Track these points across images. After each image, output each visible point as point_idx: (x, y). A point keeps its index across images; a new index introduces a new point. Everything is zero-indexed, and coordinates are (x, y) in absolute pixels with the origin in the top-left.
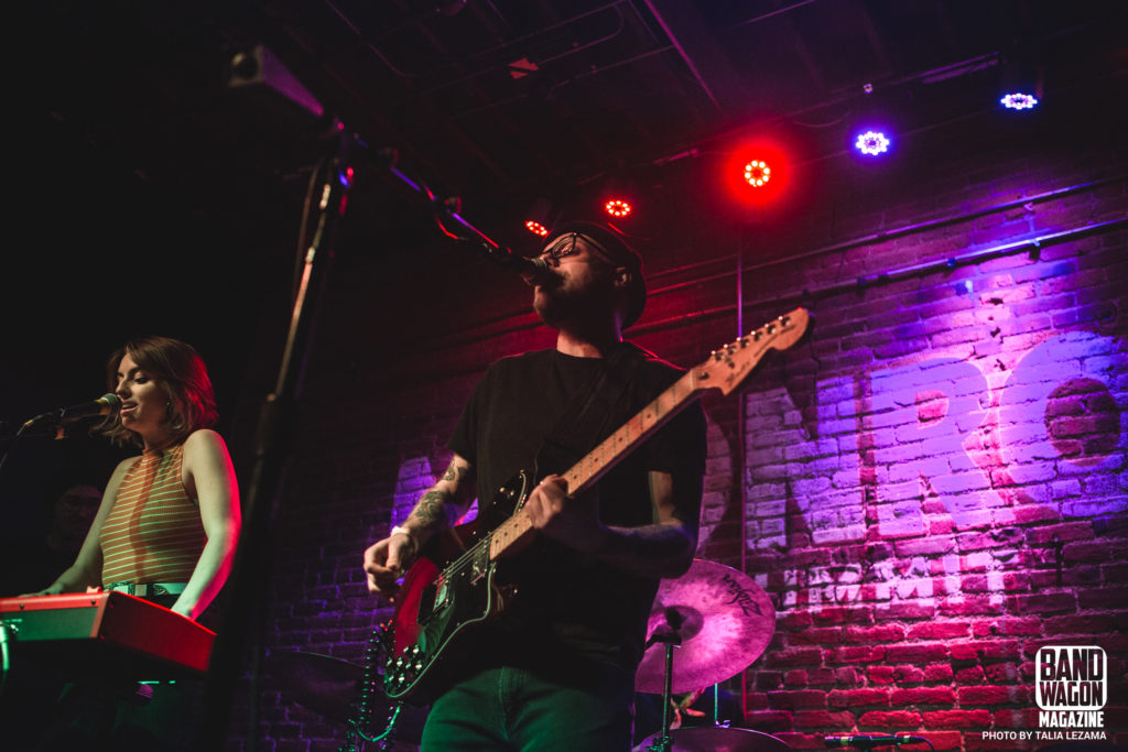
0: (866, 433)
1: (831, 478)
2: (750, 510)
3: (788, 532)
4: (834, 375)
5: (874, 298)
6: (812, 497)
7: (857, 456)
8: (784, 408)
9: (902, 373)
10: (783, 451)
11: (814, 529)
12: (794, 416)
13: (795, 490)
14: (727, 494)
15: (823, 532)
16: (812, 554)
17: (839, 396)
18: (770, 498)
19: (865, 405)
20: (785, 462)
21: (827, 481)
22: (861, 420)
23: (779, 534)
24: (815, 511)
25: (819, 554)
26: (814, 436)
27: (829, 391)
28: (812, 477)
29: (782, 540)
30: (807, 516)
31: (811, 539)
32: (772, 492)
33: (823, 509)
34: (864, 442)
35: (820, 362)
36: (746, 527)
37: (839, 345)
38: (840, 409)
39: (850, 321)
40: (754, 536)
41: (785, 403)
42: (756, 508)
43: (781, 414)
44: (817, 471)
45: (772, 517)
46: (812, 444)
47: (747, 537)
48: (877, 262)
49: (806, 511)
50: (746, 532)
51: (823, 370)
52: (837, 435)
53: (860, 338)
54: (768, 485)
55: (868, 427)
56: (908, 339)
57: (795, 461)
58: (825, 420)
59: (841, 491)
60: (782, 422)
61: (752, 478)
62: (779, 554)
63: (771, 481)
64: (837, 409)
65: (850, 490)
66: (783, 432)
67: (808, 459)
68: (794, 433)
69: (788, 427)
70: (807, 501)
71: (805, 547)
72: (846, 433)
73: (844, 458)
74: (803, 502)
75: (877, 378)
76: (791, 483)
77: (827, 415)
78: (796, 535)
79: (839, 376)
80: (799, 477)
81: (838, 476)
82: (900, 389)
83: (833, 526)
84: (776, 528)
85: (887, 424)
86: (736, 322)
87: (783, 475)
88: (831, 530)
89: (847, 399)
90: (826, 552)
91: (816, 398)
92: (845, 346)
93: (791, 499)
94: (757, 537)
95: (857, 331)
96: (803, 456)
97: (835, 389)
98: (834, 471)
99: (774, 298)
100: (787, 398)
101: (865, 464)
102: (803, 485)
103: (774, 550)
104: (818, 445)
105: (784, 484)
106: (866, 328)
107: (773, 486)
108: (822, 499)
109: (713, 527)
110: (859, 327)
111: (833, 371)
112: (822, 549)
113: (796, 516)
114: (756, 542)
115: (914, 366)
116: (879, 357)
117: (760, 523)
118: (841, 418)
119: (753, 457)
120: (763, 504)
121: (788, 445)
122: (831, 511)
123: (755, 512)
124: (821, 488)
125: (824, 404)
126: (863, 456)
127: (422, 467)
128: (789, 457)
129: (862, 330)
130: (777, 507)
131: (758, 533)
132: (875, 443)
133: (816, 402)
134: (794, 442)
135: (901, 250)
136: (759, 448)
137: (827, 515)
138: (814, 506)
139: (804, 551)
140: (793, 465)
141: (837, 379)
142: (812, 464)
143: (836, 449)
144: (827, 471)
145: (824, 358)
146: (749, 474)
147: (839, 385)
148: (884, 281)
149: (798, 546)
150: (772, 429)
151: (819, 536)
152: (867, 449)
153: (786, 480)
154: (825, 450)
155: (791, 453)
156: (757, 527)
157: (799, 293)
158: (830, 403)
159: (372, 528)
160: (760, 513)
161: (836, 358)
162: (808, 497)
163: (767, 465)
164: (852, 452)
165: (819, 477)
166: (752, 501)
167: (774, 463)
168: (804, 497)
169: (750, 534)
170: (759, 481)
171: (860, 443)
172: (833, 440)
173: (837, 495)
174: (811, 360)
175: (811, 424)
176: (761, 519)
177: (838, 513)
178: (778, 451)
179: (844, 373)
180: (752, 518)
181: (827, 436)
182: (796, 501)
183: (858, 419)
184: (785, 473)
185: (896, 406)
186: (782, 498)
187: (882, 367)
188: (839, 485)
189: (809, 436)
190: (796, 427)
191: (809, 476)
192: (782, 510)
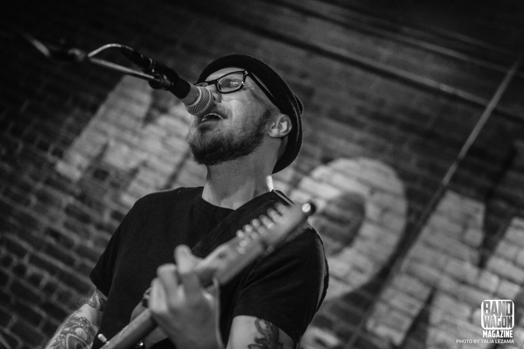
1: (473, 311)
2: (389, 295)
3: (409, 333)
6: (447, 318)
8: (471, 223)
10: (447, 261)
12: (476, 236)
18: (411, 295)
20: (442, 271)
21: (467, 311)
23: (399, 331)
24: (442, 331)
26: (481, 264)
27: (519, 232)
28: (457, 300)
29: (398, 338)
32: (415, 291)
33: (449, 334)
38: (519, 255)
41: (475, 220)
42: (395, 296)
43: (465, 227)
44: (465, 298)
45: (402, 313)
46: (476, 271)
47: (370, 316)
49: (433, 326)
50: (372, 312)
54: (415, 281)
57: (451, 276)
58: (500, 256)
60: (462, 235)
61: (407, 268)
63: (420, 280)
64: (516, 253)
66: (457, 245)
67: (463, 282)
68: (466, 252)
69: (464, 242)
70: (440, 318)
72: (511, 280)
74: (436, 316)
76: (436, 294)
77: (504, 253)
78: (414, 341)
80: (447, 293)
84: (400, 323)
86: (479, 118)
87: (433, 282)
91: (505, 231)
93: (427, 307)
94: (378, 321)
96: (461, 276)
100: (480, 218)
102: (443, 302)
103: (386, 342)
104: (479, 275)
105: (429, 291)
107: (419, 286)
108: (454, 325)
109: (347, 289)
113: (423, 325)
114: (376, 325)
117: (389, 311)
118: (515, 263)
119: (417, 249)
120: (402, 296)
121: (455, 258)
123: (392, 299)
124: (458, 314)
125: (508, 241)
128: (449, 269)
130: (411, 306)
131: (383, 319)
133: (502, 237)
134: (461, 259)
136: (428, 245)
138: (443, 326)
142: (463, 289)
143: (492, 288)
144: (473, 302)
146: (405, 263)
150: (449, 235)
153: (434, 291)
154: (483, 283)
155: (453, 266)
156: (385, 313)
158: (513, 244)
159: (77, 111)
160: (395, 302)
162: (443, 315)
163: (425, 263)
165: (464, 303)
166: (395, 288)
167: (431, 266)
168: (440, 313)
169: (375, 315)
170: (411, 274)
171: (517, 296)
172: (495, 279)
173: (468, 329)
175: (486, 252)
176: (392, 308)
178: (442, 259)
180: (385, 303)
181: (494, 272)
182: (430, 312)
184: (437, 281)
186: (420, 301)
189: (477, 260)
190: (471, 247)
191: (455, 297)
192: (415, 312)
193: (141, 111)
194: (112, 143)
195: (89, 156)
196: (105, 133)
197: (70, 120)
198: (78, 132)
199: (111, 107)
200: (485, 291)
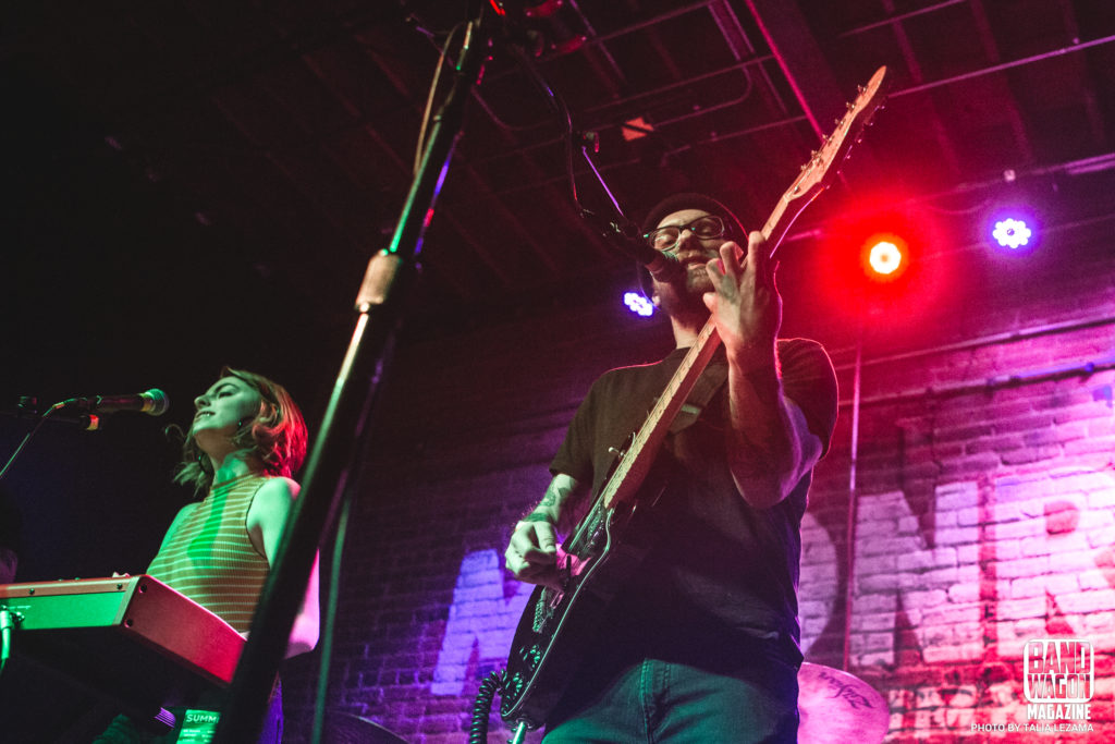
0: (988, 545)
1: (947, 591)
2: (855, 623)
3: (897, 647)
4: (956, 480)
5: (1003, 400)
6: (926, 611)
7: (976, 569)
8: (898, 513)
9: (1031, 481)
10: (896, 560)
11: (926, 646)
12: (910, 522)
13: (907, 603)
14: (831, 605)
15: (935, 649)
16: (920, 674)
17: (961, 503)
18: (878, 611)
19: (987, 514)
20: (897, 572)
21: (941, 595)
22: (984, 530)
23: (886, 650)
24: (928, 626)
25: (930, 675)
26: (930, 545)
27: (948, 497)
28: (926, 590)
29: (889, 657)
30: (919, 632)
31: (921, 658)
32: (881, 605)
33: (937, 625)
34: (985, 553)
35: (941, 467)
36: (849, 641)
37: (964, 447)
38: (961, 517)
39: (977, 424)
40: (857, 652)
41: (900, 509)
42: (862, 621)
43: (896, 520)
44: (933, 584)
45: (879, 632)
46: (928, 554)
47: (849, 652)
48: (1009, 363)
49: (917, 627)
50: (849, 647)
51: (945, 475)
52: (954, 546)
53: (986, 442)
54: (876, 596)
55: (990, 537)
56: (1038, 445)
57: (908, 571)
58: (943, 528)
59: (957, 606)
60: (896, 529)
61: (860, 588)
62: (885, 672)
63: (880, 592)
64: (958, 517)
65: (967, 605)
66: (897, 540)
67: (923, 570)
68: (909, 542)
69: (902, 534)
70: (920, 616)
71: (914, 665)
72: (966, 543)
73: (963, 570)
74: (914, 616)
75: (1004, 485)
76: (902, 596)
77: (946, 523)
78: (906, 652)
79: (961, 481)
80: (912, 589)
81: (954, 590)
82: (1029, 498)
83: (947, 644)
84: (883, 643)
85: (1013, 535)
87: (894, 586)
88: (944, 648)
89: (968, 507)
90: (938, 672)
91: (935, 503)
92: (970, 451)
93: (900, 613)
94: (860, 653)
95: (983, 434)
96: (917, 566)
97: (957, 495)
98: (951, 583)
99: (893, 395)
100: (903, 504)
101: (987, 578)
102: (914, 600)
103: (880, 668)
104: (934, 555)
105: (894, 597)
106: (993, 431)
107: (883, 598)
108: (937, 614)
109: (812, 640)
110: (986, 431)
111: (956, 476)
112: (934, 668)
113: (907, 632)
114: (859, 658)
115: (1045, 474)
116: (1006, 463)
117: (865, 638)
118: (961, 526)
119: (861, 565)
120: (870, 616)
121: (902, 553)
122: (945, 627)
123: (861, 625)
124: (936, 602)
125: (943, 511)
126: (984, 569)
127: (488, 562)
128: (902, 566)
129: (989, 433)
130: (886, 620)
131: (863, 648)
132: (999, 555)
133: (935, 510)
134: (908, 551)
135: (1036, 351)
136: (870, 556)
137: (940, 630)
138: (927, 621)
139: (912, 669)
140: (903, 576)
141: (957, 486)
142: (926, 575)
143: (953, 560)
144: (944, 583)
145: (946, 462)
146: (856, 583)
147: (963, 491)
148: (1015, 383)
149: (907, 665)
150: (885, 536)
151: (931, 654)
152: (989, 561)
153: (899, 594)
154: (942, 560)
155: (905, 561)
156: (862, 642)
157: (921, 391)
158: (950, 510)
159: (427, 626)
160: (866, 626)
161: (958, 461)
162: (921, 611)
163: (876, 574)
164: (972, 564)
165: (934, 589)
166: (858, 613)
167: (883, 573)
168: (916, 611)
169: (854, 648)
170: (867, 591)
171: (982, 555)
172: (951, 551)
173: (952, 610)
174: (931, 464)
175: (927, 532)
176: (867, 633)
177: (954, 630)
178: (890, 561)
179: (967, 479)
180: (856, 632)
181: (946, 545)
182: (906, 615)
183: (981, 528)
184: (897, 583)
185: (1022, 516)
186: (890, 611)
187: (1009, 474)
188: (955, 600)
189: (925, 545)
190: (912, 534)
191: (922, 588)
192: (891, 624)
193: (498, 589)
194: (481, 637)
195: (463, 664)
196: (469, 632)
197: (423, 638)
198: (440, 647)
199: (462, 602)
200: (949, 566)
